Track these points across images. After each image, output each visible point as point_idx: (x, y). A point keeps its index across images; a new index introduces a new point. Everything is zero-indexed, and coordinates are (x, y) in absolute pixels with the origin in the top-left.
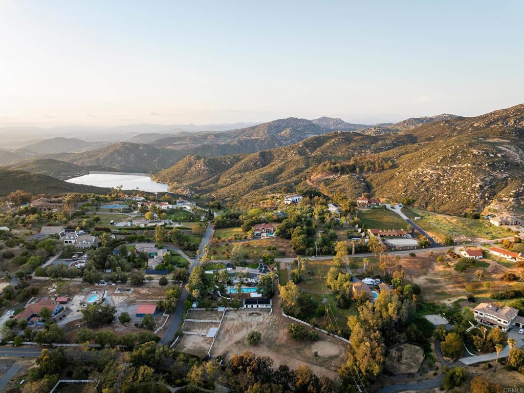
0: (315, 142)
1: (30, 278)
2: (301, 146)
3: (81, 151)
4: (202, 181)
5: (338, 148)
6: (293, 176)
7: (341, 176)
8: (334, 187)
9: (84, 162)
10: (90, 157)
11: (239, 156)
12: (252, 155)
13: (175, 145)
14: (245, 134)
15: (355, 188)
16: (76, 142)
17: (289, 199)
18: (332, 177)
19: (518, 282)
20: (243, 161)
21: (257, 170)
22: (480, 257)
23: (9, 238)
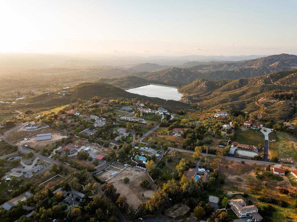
0: (278, 75)
1: (74, 136)
2: (267, 77)
3: (156, 70)
4: (202, 94)
5: (294, 80)
6: (249, 98)
7: (279, 101)
8: (271, 108)
9: (153, 77)
10: (156, 75)
11: (227, 81)
12: (235, 81)
13: (203, 69)
14: (248, 64)
15: (284, 110)
16: (155, 65)
17: (217, 114)
18: (273, 101)
19: (286, 196)
20: (228, 84)
21: (231, 91)
22: (282, 174)
23: (77, 118)
